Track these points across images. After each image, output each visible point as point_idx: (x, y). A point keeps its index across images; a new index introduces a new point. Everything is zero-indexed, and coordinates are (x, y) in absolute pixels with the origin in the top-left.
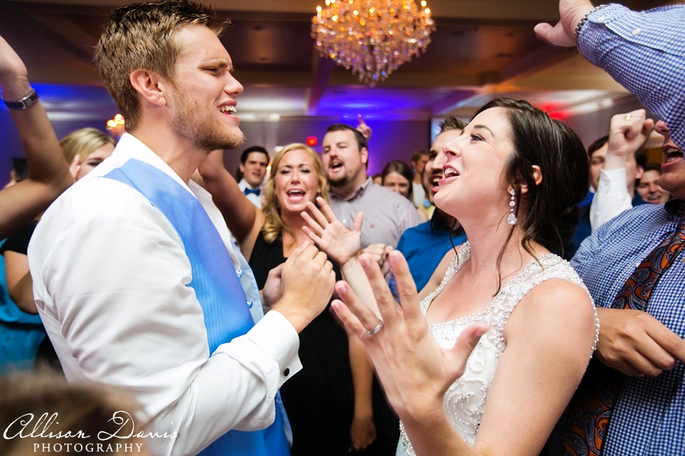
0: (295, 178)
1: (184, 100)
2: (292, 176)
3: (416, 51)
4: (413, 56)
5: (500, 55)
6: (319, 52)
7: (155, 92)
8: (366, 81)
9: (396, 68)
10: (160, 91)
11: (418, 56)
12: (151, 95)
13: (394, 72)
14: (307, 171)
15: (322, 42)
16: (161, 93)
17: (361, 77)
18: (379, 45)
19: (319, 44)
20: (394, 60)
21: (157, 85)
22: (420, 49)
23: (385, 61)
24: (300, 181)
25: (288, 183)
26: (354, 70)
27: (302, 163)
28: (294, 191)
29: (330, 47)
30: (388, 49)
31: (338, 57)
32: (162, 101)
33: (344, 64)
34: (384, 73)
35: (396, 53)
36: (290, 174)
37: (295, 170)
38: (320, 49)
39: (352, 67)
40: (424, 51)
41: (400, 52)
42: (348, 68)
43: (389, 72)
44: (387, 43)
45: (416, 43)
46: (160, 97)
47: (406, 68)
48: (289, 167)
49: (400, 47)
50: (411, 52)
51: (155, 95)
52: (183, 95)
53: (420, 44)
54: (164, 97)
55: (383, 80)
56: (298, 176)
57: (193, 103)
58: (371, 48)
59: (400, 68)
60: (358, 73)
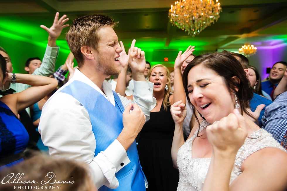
0: (157, 78)
1: (102, 57)
2: (156, 77)
3: (213, 21)
4: (212, 23)
5: (251, 20)
6: (171, 24)
7: (90, 55)
8: (191, 35)
9: (204, 29)
10: (92, 54)
11: (214, 23)
12: (89, 56)
13: (203, 30)
14: (162, 75)
15: (173, 20)
16: (92, 55)
17: (189, 33)
18: (197, 20)
19: (171, 20)
20: (203, 25)
21: (91, 52)
22: (215, 20)
23: (199, 26)
24: (159, 79)
25: (154, 80)
26: (186, 31)
27: (160, 71)
28: (157, 83)
29: (176, 22)
30: (201, 21)
31: (179, 25)
32: (93, 58)
33: (181, 28)
34: (198, 31)
35: (204, 23)
36: (156, 76)
37: (158, 74)
38: (172, 22)
39: (185, 29)
40: (216, 21)
41: (206, 22)
42: (183, 30)
43: (201, 30)
44: (201, 19)
45: (213, 18)
46: (92, 56)
47: (208, 29)
48: (155, 73)
49: (206, 20)
50: (211, 21)
51: (90, 56)
52: (101, 55)
53: (215, 18)
54: (93, 56)
55: (198, 34)
56: (158, 77)
57: (105, 58)
58: (194, 21)
59: (206, 29)
60: (187, 32)
